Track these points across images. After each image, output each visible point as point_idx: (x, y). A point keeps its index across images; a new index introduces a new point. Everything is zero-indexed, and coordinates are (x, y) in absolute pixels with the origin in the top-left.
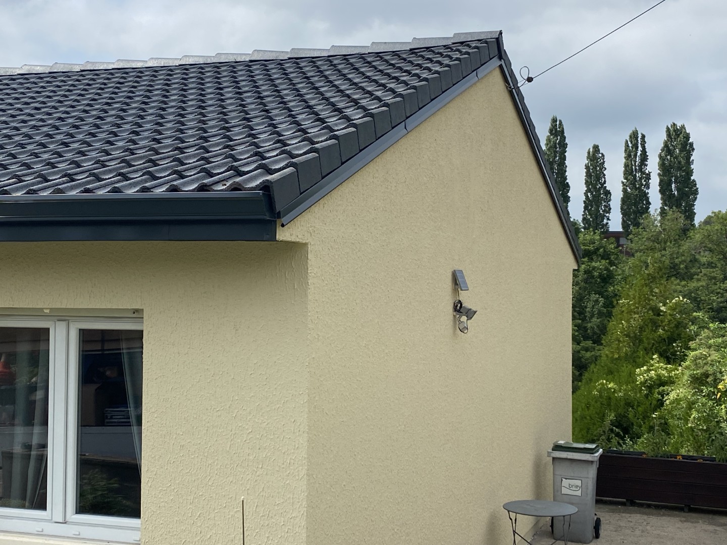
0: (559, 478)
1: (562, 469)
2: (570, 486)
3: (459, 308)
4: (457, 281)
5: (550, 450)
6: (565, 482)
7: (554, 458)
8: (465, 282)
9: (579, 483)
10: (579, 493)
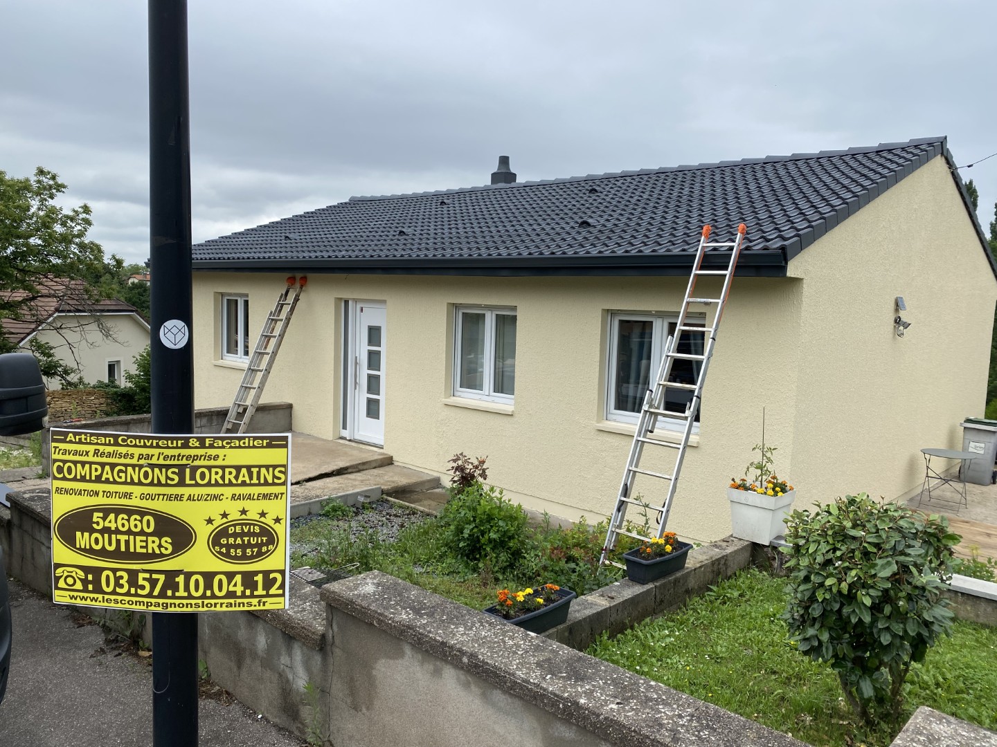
0: (967, 441)
1: (970, 435)
2: (976, 447)
3: (898, 321)
4: (898, 305)
5: (963, 422)
6: (972, 444)
7: (965, 428)
8: (903, 305)
9: (983, 445)
10: (982, 452)
